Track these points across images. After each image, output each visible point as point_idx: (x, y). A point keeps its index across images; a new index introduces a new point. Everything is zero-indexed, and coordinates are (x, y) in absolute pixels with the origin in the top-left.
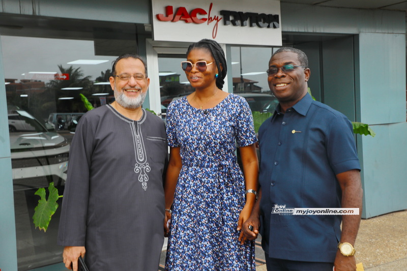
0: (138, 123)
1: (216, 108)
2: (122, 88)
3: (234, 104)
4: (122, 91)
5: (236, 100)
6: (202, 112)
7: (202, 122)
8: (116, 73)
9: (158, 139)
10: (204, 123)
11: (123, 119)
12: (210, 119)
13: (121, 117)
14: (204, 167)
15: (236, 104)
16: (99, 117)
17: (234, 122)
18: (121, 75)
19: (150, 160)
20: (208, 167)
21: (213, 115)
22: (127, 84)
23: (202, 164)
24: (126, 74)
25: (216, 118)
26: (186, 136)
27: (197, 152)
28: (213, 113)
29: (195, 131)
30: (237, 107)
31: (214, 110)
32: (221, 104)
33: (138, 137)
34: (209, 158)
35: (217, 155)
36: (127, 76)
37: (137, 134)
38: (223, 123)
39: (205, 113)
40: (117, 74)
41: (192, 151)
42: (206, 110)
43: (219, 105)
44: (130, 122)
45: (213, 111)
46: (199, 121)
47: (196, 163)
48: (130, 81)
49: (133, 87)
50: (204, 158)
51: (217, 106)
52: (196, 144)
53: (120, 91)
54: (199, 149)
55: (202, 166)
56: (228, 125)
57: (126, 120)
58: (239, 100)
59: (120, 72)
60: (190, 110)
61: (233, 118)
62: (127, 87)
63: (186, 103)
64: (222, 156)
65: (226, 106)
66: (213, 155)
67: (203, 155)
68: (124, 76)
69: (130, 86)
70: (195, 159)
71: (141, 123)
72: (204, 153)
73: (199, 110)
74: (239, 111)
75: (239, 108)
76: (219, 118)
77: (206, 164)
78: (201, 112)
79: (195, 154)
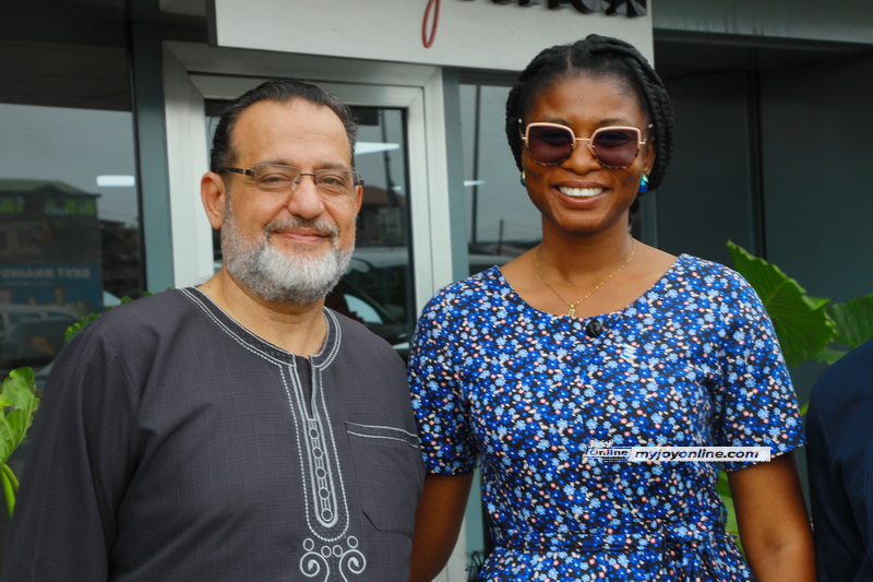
0: (314, 367)
1: (632, 312)
2: (265, 225)
3: (703, 297)
4: (261, 237)
5: (709, 280)
6: (578, 326)
7: (584, 368)
8: (234, 158)
9: (392, 433)
10: (592, 369)
11: (251, 348)
12: (614, 356)
13: (243, 342)
14: (600, 550)
15: (713, 294)
16: (156, 335)
17: (713, 367)
18: (260, 169)
19: (364, 525)
20: (617, 550)
21: (625, 340)
22: (285, 206)
23: (590, 539)
24: (282, 163)
25: (641, 352)
26: (521, 425)
27: (569, 490)
28: (624, 332)
29: (558, 405)
30: (719, 304)
31: (626, 318)
32: (653, 296)
33: (312, 424)
34: (620, 515)
35: (654, 502)
36: (288, 174)
37: (311, 415)
38: (672, 369)
39: (592, 330)
40: (243, 164)
41: (547, 487)
42: (594, 320)
43: (643, 300)
44: (279, 363)
45: (623, 324)
46: (573, 364)
47: (566, 536)
48: (297, 193)
49: (306, 220)
50: (602, 512)
51: (637, 305)
52: (564, 456)
53: (252, 237)
54: (579, 476)
55: (591, 549)
56: (692, 376)
57: (264, 355)
58: (724, 281)
59: (253, 155)
60: (525, 320)
61: (708, 348)
62: (285, 219)
63: (505, 292)
64: (675, 506)
65: (675, 305)
66: (637, 502)
67: (595, 503)
68: (274, 171)
69: (298, 216)
70: (559, 519)
71: (323, 366)
72: (597, 494)
73: (564, 320)
74: (727, 320)
75: (724, 308)
76: (649, 347)
77: (610, 540)
78: (571, 328)
79: (564, 497)
